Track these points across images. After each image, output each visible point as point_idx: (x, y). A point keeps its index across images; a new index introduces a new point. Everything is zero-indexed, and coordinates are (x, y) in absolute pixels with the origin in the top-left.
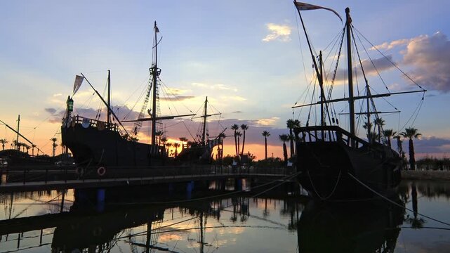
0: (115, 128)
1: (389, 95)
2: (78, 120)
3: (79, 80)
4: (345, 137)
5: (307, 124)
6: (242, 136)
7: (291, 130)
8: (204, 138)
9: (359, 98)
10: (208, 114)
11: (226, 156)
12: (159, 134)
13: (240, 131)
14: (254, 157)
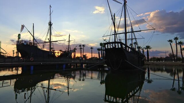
0: (36, 45)
1: (141, 31)
2: (22, 42)
3: (23, 27)
4: (124, 46)
5: (109, 41)
6: (83, 49)
7: (101, 47)
8: (69, 49)
9: (129, 32)
10: (70, 40)
11: (77, 56)
12: (52, 48)
13: (82, 47)
14: (87, 57)
